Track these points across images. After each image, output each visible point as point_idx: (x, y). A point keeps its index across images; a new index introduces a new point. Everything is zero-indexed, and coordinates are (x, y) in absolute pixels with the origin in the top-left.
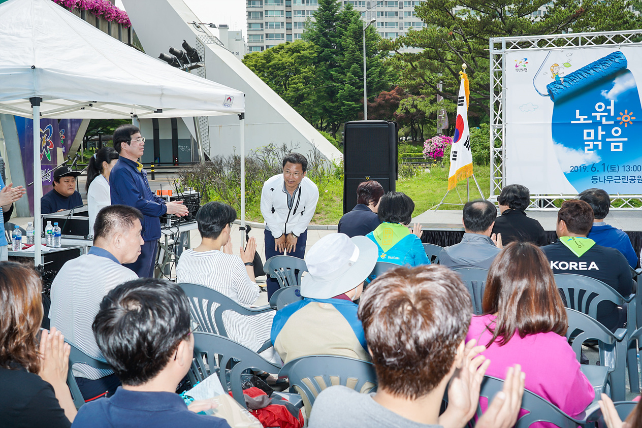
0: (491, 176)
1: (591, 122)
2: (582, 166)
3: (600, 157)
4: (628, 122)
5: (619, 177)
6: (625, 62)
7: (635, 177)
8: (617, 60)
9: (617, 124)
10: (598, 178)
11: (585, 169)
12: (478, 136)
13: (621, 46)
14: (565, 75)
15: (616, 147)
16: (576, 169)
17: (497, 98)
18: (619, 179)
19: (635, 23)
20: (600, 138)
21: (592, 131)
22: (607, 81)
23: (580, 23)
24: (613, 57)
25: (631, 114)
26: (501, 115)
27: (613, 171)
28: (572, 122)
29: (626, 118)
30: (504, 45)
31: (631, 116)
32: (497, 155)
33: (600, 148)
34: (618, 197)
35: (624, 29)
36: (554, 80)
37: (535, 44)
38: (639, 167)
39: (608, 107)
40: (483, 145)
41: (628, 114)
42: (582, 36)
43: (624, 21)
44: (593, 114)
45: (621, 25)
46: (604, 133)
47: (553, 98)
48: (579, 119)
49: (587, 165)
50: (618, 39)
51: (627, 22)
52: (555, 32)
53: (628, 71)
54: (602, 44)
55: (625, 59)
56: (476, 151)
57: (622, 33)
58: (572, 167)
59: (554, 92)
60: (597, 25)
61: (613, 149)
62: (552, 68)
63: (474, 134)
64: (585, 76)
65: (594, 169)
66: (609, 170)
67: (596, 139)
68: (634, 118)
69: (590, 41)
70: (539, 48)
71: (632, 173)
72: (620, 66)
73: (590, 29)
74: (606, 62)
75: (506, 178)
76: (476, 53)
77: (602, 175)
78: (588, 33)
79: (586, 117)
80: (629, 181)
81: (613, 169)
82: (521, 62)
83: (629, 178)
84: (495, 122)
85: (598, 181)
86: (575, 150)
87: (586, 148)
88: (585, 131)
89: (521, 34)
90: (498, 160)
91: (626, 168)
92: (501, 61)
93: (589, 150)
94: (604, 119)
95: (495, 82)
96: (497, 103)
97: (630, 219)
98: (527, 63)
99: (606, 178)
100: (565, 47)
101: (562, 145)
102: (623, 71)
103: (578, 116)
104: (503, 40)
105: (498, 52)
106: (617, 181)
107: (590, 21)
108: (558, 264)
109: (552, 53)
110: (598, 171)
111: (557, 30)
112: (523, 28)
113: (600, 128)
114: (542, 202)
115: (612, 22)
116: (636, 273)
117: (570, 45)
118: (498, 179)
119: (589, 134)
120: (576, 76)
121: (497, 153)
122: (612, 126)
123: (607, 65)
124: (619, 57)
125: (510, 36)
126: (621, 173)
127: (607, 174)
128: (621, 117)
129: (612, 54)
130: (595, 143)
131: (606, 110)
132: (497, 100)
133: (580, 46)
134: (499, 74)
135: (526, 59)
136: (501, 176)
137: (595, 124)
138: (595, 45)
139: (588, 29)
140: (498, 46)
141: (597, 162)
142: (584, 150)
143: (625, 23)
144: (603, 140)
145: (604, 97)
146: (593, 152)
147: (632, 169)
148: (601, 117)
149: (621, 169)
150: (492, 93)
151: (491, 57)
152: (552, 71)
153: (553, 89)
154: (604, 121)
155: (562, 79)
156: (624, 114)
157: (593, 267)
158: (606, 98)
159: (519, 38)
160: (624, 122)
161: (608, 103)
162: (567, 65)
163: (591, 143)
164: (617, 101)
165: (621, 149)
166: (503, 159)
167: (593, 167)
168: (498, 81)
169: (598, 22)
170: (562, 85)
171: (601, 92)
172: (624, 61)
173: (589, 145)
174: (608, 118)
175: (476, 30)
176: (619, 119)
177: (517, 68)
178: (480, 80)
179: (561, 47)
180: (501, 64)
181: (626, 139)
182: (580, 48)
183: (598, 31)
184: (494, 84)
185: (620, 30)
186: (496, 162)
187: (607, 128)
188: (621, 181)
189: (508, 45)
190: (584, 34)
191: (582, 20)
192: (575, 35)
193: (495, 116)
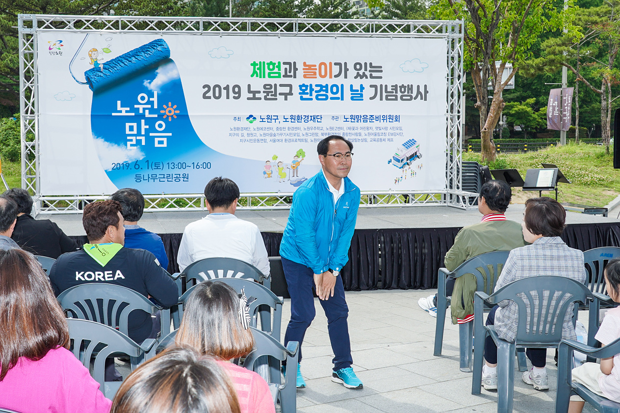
0: (22, 175)
1: (133, 114)
2: (125, 164)
3: (144, 154)
4: (172, 116)
5: (164, 175)
6: (168, 51)
7: (180, 175)
8: (159, 48)
9: (160, 117)
10: (142, 177)
11: (128, 166)
12: (12, 128)
13: (163, 33)
14: (104, 61)
15: (161, 142)
16: (118, 166)
17: (28, 84)
18: (164, 178)
19: (180, 9)
20: (143, 133)
21: (135, 125)
22: (149, 70)
23: (122, 5)
24: (156, 45)
25: (175, 107)
26: (33, 104)
27: (157, 168)
28: (113, 114)
29: (170, 112)
30: (35, 24)
31: (175, 110)
32: (29, 150)
33: (143, 143)
34: (163, 196)
35: (169, 15)
36: (92, 67)
37: (71, 25)
38: (184, 164)
39: (151, 99)
40: (17, 138)
41: (172, 107)
42: (122, 19)
43: (168, 6)
44: (136, 106)
45: (165, 10)
46: (147, 127)
47: (91, 87)
48: (121, 112)
49: (130, 162)
50: (160, 25)
51: (171, 8)
52: (96, 13)
53: (171, 61)
54: (144, 29)
55: (168, 48)
56: (9, 145)
57: (163, 19)
58: (114, 165)
59: (93, 80)
60: (140, 9)
61: (157, 145)
62: (90, 53)
63: (6, 125)
64: (126, 64)
65: (137, 167)
66: (153, 167)
67: (139, 133)
68: (177, 112)
69: (131, 25)
70: (75, 30)
71: (177, 171)
72: (163, 55)
73: (133, 13)
74: (148, 49)
75: (40, 176)
76: (5, 31)
77: (145, 173)
78: (131, 16)
79: (128, 109)
80: (174, 179)
81: (157, 167)
82: (55, 44)
83: (174, 176)
84: (27, 112)
85: (142, 179)
86: (116, 145)
87: (129, 143)
88: (128, 125)
89: (57, 12)
90: (31, 157)
91: (171, 166)
92: (32, 41)
93: (132, 145)
94: (147, 112)
95: (26, 65)
96: (29, 90)
97: (175, 220)
98: (62, 45)
99: (150, 176)
100: (104, 30)
101: (103, 140)
102: (165, 60)
103: (119, 108)
104: (35, 17)
105: (28, 31)
106: (161, 180)
107: (133, 3)
108: (84, 274)
109: (91, 36)
110: (142, 169)
111: (98, 11)
112: (59, 5)
113: (143, 121)
114: (83, 203)
115: (155, 7)
116: (173, 278)
117: (109, 28)
118: (31, 178)
119: (131, 128)
120: (117, 64)
121: (29, 147)
122: (156, 120)
123: (149, 53)
124: (161, 45)
125: (43, 14)
126: (166, 171)
127: (151, 172)
128: (165, 110)
129: (154, 41)
130: (138, 138)
131: (149, 102)
132: (29, 87)
133: (120, 30)
134: (30, 57)
135: (61, 41)
136: (35, 174)
137: (138, 118)
138: (136, 30)
139: (131, 12)
140: (28, 24)
141: (141, 159)
142: (126, 145)
143: (170, 9)
144: (147, 135)
145: (147, 88)
146: (135, 147)
147: (177, 166)
148: (144, 109)
149: (166, 166)
150: (22, 79)
151: (20, 36)
152: (90, 56)
153: (92, 76)
154: (147, 114)
155: (101, 66)
156: (168, 107)
157: (119, 277)
158: (149, 89)
159: (53, 17)
160: (168, 116)
161: (151, 95)
162: (107, 50)
163: (134, 138)
164: (160, 92)
165: (165, 145)
166: (36, 155)
167: (137, 165)
168: (29, 65)
169: (142, 5)
170: (101, 72)
171: (143, 82)
172: (167, 49)
173: (131, 140)
174: (152, 111)
175: (4, 4)
176: (162, 112)
177: (51, 51)
178: (9, 63)
179: (100, 30)
180: (32, 45)
181: (170, 134)
182: (120, 33)
183: (141, 15)
184: (25, 68)
185: (164, 16)
186: (28, 158)
187: (151, 122)
188: (166, 180)
189: (40, 24)
190: (125, 18)
191: (125, 2)
192: (114, 18)
193: (26, 105)
